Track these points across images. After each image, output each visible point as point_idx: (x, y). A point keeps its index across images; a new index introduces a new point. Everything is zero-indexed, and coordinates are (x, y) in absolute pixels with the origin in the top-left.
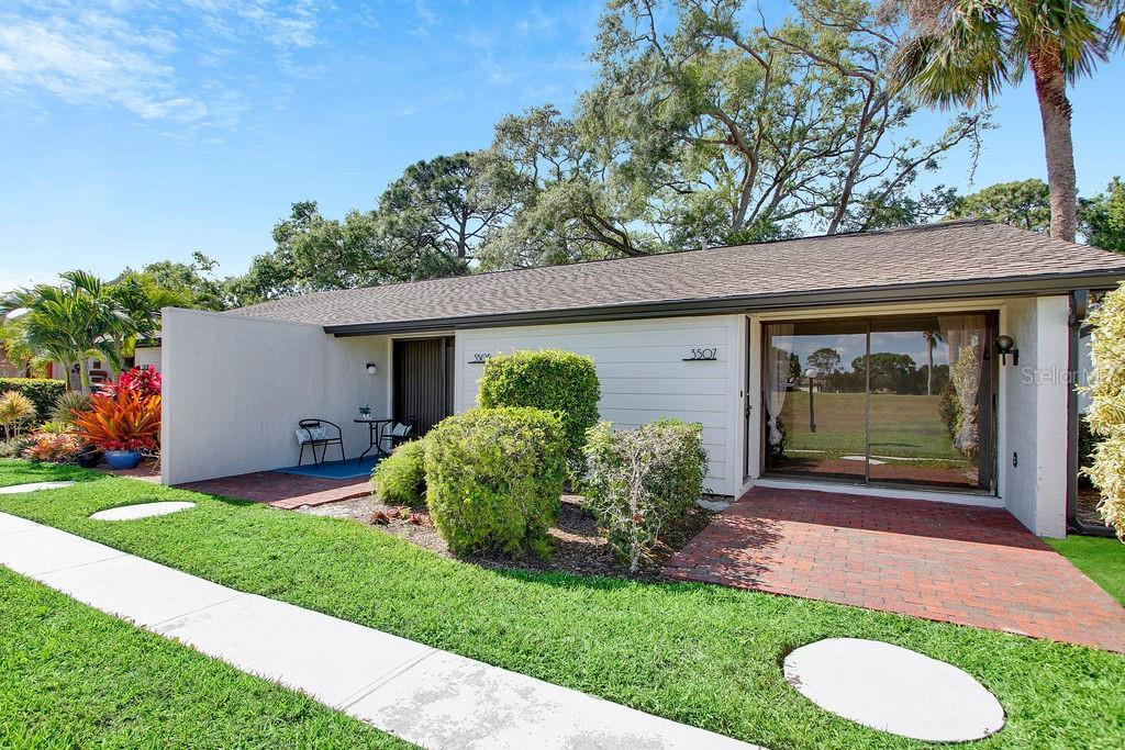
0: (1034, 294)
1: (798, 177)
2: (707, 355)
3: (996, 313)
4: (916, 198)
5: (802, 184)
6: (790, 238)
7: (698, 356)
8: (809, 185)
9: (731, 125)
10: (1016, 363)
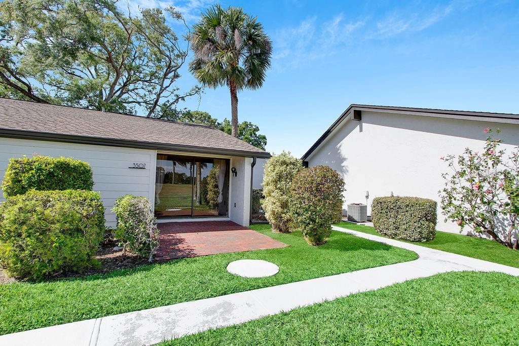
0: (244, 156)
1: (131, 87)
2: (141, 166)
3: (229, 160)
4: (178, 110)
5: (133, 90)
6: (130, 114)
7: (137, 166)
8: (136, 91)
9: (109, 53)
10: (236, 176)
